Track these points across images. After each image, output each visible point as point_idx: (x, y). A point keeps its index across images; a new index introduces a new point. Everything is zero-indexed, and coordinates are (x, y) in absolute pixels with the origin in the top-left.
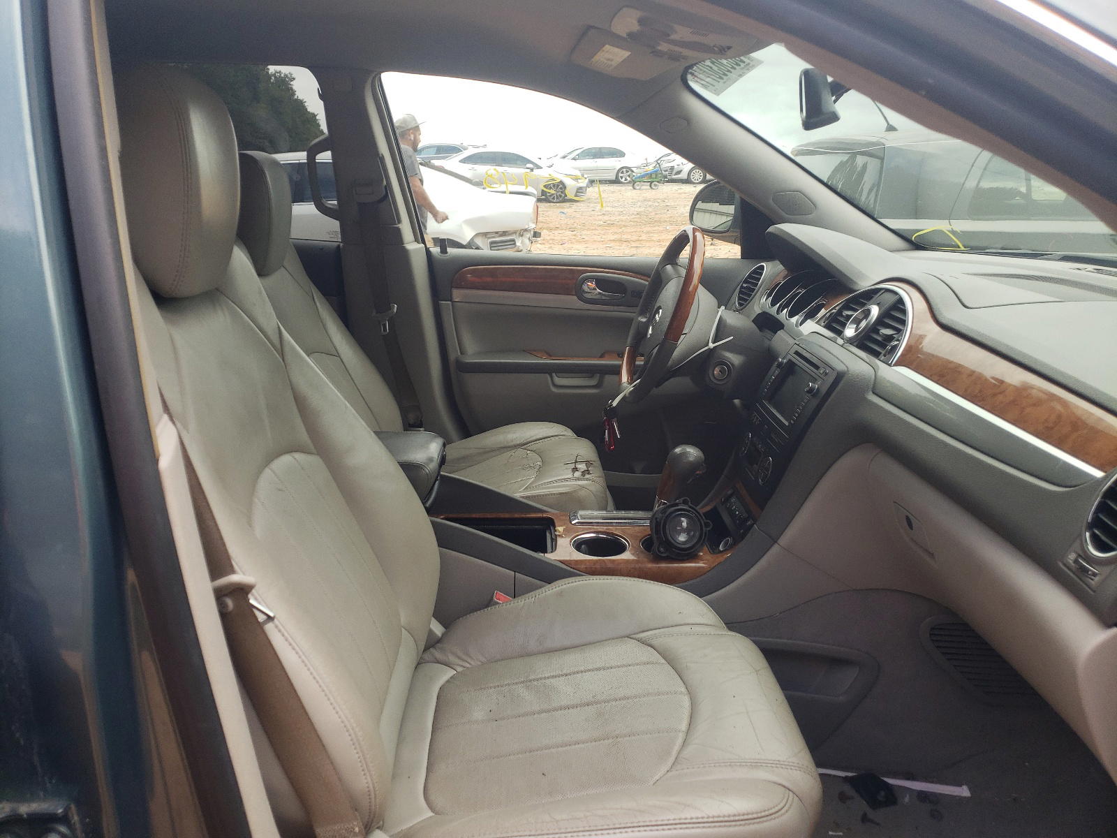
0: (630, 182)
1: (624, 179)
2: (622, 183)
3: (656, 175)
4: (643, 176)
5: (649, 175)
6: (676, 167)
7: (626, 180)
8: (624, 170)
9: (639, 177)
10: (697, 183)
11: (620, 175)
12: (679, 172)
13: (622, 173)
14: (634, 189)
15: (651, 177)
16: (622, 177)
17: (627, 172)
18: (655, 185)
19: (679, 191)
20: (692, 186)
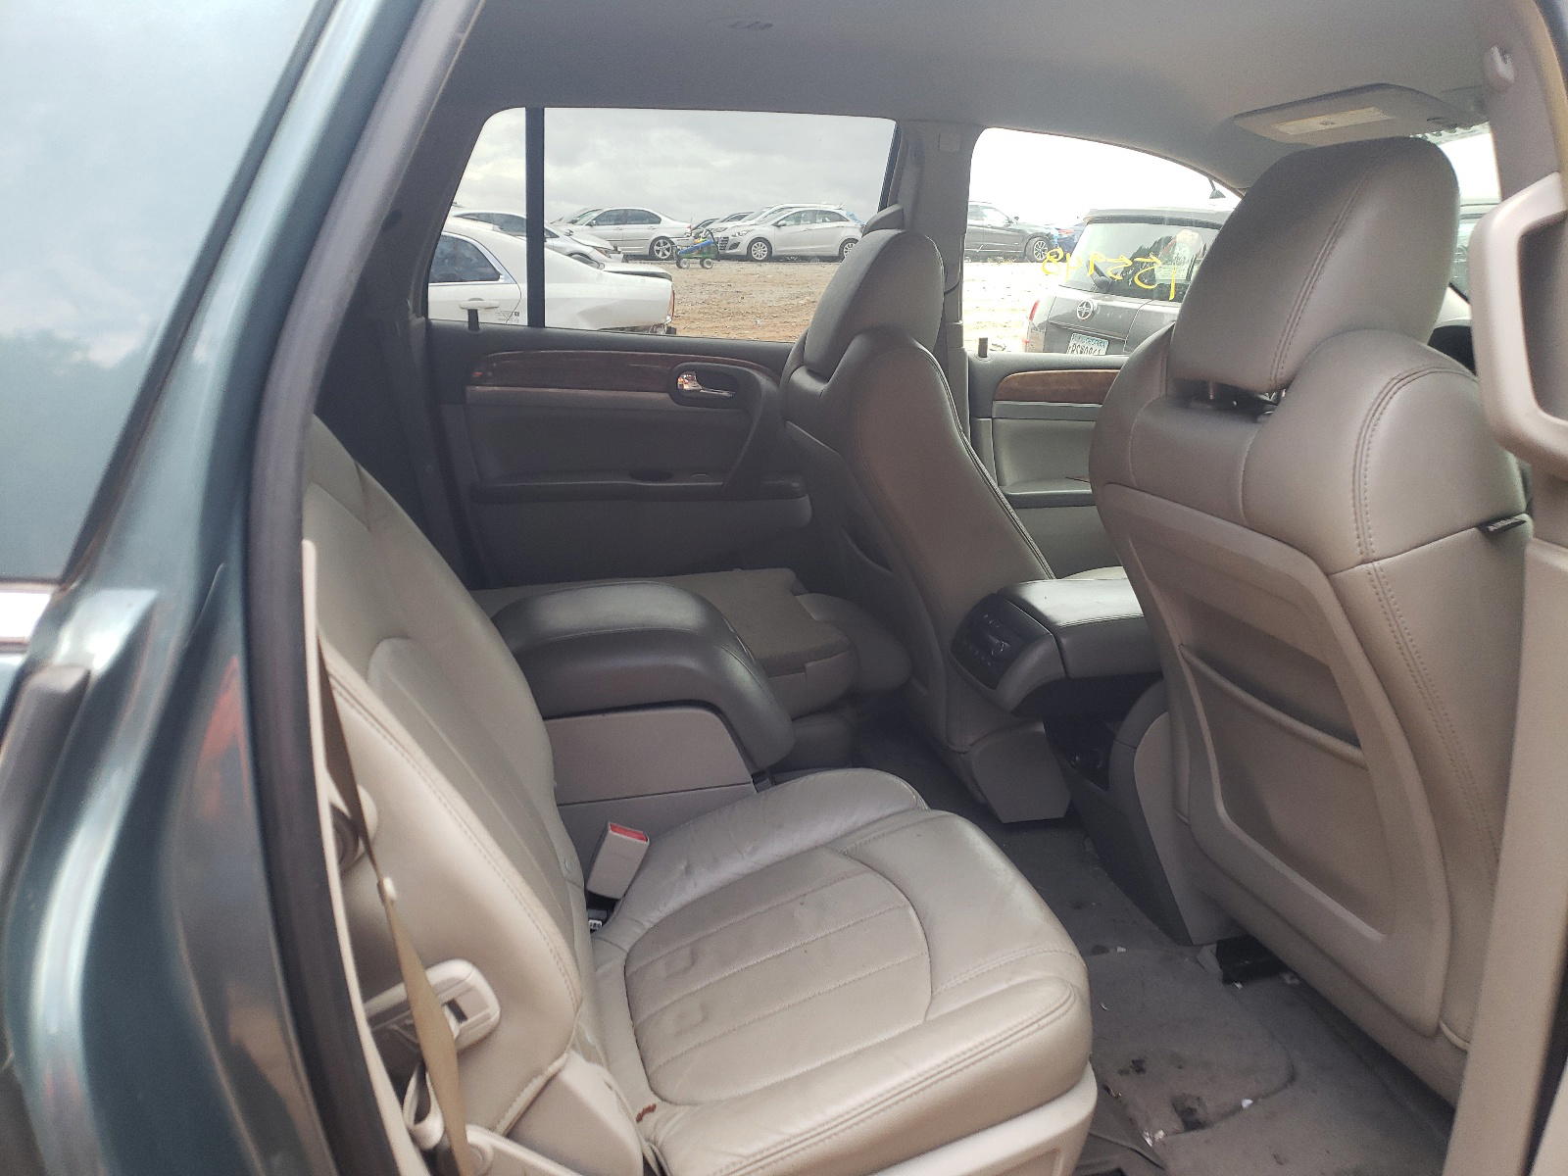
0: (671, 258)
1: (661, 253)
2: (660, 259)
3: (709, 248)
4: (691, 251)
5: (700, 249)
6: (731, 238)
7: (664, 255)
8: (661, 241)
9: (686, 252)
10: (762, 261)
11: (656, 248)
12: (736, 245)
13: (659, 245)
14: (681, 268)
15: (701, 252)
16: (658, 251)
17: (665, 244)
18: (709, 263)
19: (742, 271)
20: (755, 265)
